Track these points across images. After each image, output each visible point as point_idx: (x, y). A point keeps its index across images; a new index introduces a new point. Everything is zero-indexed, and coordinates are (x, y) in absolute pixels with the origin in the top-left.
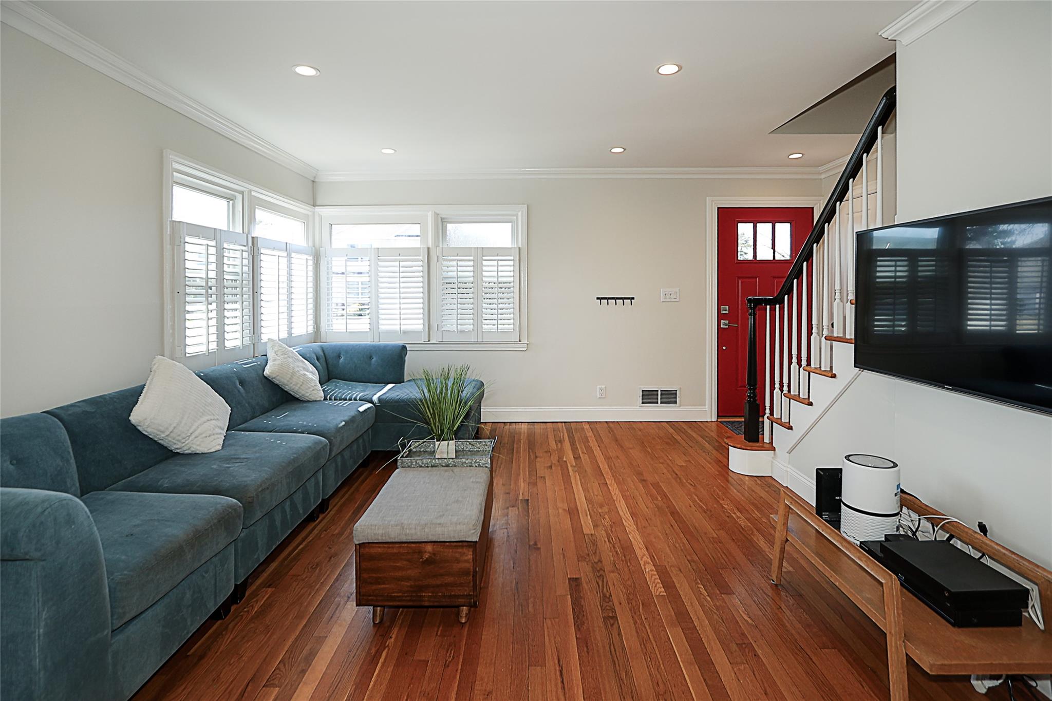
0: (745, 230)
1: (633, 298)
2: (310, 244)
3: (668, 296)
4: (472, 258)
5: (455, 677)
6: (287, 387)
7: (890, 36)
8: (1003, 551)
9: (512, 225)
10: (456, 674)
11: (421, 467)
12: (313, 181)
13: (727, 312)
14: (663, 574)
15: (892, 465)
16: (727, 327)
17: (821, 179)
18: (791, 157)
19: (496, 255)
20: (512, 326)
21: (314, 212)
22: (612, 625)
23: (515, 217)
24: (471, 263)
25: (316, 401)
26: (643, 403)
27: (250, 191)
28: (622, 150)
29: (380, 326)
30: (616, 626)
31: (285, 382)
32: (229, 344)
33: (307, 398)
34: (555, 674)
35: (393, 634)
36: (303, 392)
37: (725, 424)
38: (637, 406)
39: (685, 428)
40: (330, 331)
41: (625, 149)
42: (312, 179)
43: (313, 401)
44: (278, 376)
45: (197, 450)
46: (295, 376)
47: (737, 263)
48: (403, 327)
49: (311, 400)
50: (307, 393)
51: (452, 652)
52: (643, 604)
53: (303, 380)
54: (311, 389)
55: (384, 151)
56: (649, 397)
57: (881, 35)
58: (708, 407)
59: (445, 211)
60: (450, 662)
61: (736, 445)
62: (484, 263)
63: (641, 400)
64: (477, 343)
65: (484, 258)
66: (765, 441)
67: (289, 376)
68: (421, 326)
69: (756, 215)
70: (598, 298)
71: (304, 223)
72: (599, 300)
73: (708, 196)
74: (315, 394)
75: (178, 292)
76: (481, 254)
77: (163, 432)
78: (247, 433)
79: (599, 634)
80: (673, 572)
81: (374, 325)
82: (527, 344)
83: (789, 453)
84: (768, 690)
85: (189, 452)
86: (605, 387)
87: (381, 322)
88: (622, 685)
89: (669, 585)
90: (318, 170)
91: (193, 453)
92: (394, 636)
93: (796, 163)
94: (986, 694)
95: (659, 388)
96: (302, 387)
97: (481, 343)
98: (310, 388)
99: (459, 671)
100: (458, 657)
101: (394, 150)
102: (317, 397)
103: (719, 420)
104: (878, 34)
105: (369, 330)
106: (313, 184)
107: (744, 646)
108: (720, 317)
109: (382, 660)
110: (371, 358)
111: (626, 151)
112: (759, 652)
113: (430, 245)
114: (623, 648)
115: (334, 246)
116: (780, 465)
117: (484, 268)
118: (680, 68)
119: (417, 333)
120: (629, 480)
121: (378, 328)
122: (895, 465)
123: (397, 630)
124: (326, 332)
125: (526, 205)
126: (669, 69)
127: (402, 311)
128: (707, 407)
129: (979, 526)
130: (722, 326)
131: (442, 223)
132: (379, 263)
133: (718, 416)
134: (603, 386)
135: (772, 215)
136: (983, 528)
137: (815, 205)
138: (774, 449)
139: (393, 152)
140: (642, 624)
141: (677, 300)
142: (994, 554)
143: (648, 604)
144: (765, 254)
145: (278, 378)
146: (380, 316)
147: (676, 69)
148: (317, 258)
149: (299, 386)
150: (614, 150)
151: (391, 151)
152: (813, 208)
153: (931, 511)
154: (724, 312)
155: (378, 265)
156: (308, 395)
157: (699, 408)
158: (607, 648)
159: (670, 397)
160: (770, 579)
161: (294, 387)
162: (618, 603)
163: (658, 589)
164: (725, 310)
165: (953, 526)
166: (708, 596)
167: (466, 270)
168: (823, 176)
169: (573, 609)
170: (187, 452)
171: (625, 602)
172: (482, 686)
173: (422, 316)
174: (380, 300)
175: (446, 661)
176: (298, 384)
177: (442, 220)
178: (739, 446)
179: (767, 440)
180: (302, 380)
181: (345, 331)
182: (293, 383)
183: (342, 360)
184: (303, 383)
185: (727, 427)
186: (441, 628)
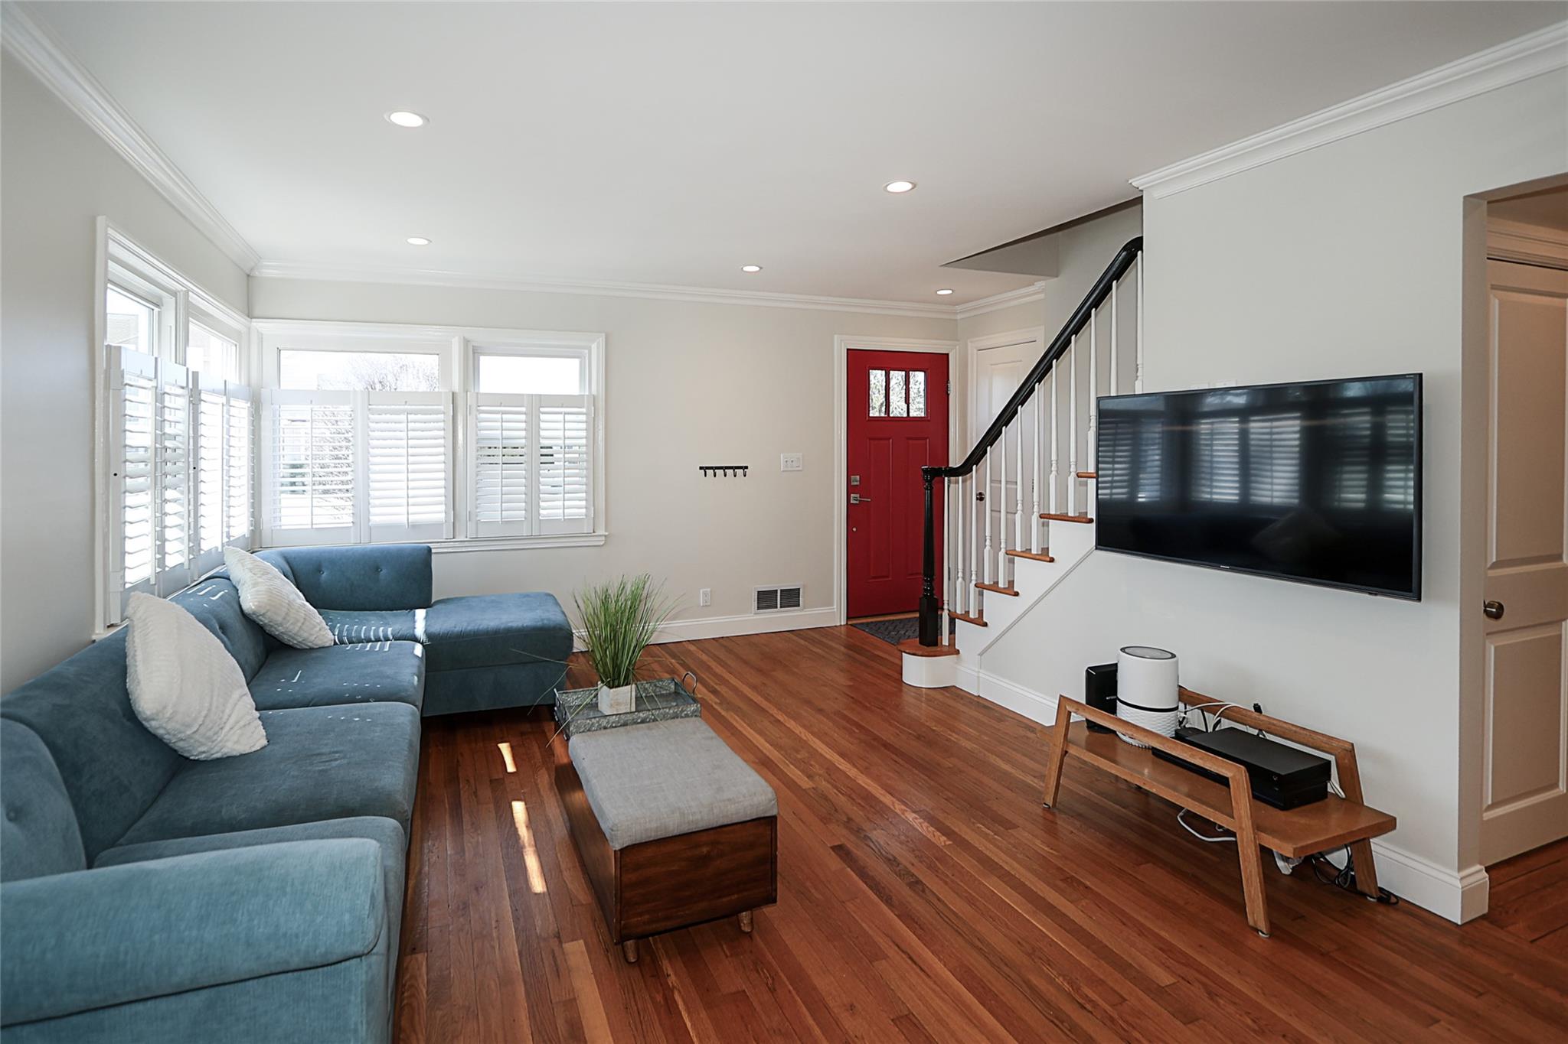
0: (877, 377)
1: (746, 467)
2: (244, 382)
3: (789, 463)
4: (523, 409)
5: (796, 1001)
6: (280, 628)
7: (1142, 185)
8: (1294, 729)
9: (581, 363)
10: (793, 997)
11: (605, 728)
12: (248, 276)
13: (858, 483)
14: (932, 820)
15: (1170, 656)
16: (857, 502)
17: (956, 320)
18: (939, 293)
19: (560, 405)
20: (584, 511)
21: (249, 328)
22: (923, 891)
23: (587, 351)
24: (523, 417)
25: (323, 647)
26: (758, 609)
27: (188, 291)
28: (758, 269)
29: (371, 518)
30: (927, 891)
31: (280, 619)
32: (171, 561)
33: (310, 644)
34: (908, 963)
35: (667, 970)
36: (305, 635)
37: (859, 627)
38: (751, 613)
39: (817, 636)
40: (278, 528)
41: (761, 268)
42: (248, 272)
43: (320, 648)
44: (268, 610)
45: (235, 750)
46: (292, 609)
47: (869, 420)
48: (412, 518)
49: (316, 647)
50: (312, 635)
51: (765, 971)
52: (936, 859)
53: (305, 614)
54: (318, 629)
55: (412, 241)
56: (766, 599)
57: (1131, 183)
58: (837, 608)
59: (479, 336)
60: (773, 984)
61: (917, 652)
62: (543, 417)
63: (756, 605)
64: (530, 538)
65: (542, 409)
66: (944, 644)
67: (285, 610)
68: (443, 515)
69: (889, 361)
70: (701, 468)
71: (236, 346)
72: (703, 471)
73: (835, 334)
74: (323, 635)
75: (115, 475)
76: (536, 404)
77: (189, 726)
78: (281, 712)
79: (917, 905)
80: (940, 816)
81: (361, 512)
82: (605, 536)
83: (981, 655)
84: (1124, 920)
85: (218, 755)
86: (711, 591)
87: (372, 510)
88: (987, 955)
89: (948, 833)
90: (260, 258)
91: (225, 756)
92: (670, 972)
93: (944, 300)
94: (1291, 874)
95: (779, 585)
96: (304, 627)
97: (539, 537)
98: (315, 627)
99: (794, 992)
100: (777, 973)
101: (428, 240)
102: (325, 640)
103: (849, 623)
104: (1128, 181)
105: (351, 525)
106: (248, 280)
107: (1069, 880)
108: (851, 489)
109: (681, 1007)
110: (377, 569)
111: (762, 270)
112: (1088, 883)
113: (456, 388)
114: (955, 913)
115: (282, 388)
116: (969, 671)
117: (542, 425)
118: (914, 186)
119: (435, 526)
120: (802, 711)
121: (369, 520)
122: (1174, 656)
123: (668, 965)
124: (272, 530)
125: (604, 335)
126: (900, 187)
127: (411, 493)
128: (835, 607)
129: (1254, 707)
130: (852, 502)
131: (472, 354)
132: (370, 416)
133: (848, 618)
134: (709, 590)
135: (906, 362)
136: (1257, 708)
137: (952, 349)
138: (958, 652)
139: (426, 242)
140: (953, 881)
141: (800, 469)
142: (1284, 733)
143: (942, 858)
144: (898, 409)
145: (269, 614)
146: (371, 501)
147: (908, 186)
148: (256, 405)
149: (299, 624)
150: (746, 269)
151: (424, 242)
152: (948, 355)
153: (1205, 699)
154: (855, 483)
155: (369, 419)
156: (312, 638)
157: (825, 610)
158: (938, 917)
159: (791, 598)
160: (1041, 804)
161: (291, 627)
162: (910, 865)
163: (942, 840)
164: (856, 479)
165: (1232, 711)
166: (995, 834)
167: (515, 428)
168: (959, 317)
169: (866, 883)
170: (215, 756)
171: (915, 861)
172: (836, 1001)
173: (443, 498)
174: (371, 475)
175: (767, 984)
176: (298, 621)
177: (473, 350)
178: (920, 653)
179: (945, 642)
180: (303, 615)
181: (310, 527)
182: (291, 622)
183: (325, 575)
184: (305, 619)
185: (864, 631)
186: (725, 946)
